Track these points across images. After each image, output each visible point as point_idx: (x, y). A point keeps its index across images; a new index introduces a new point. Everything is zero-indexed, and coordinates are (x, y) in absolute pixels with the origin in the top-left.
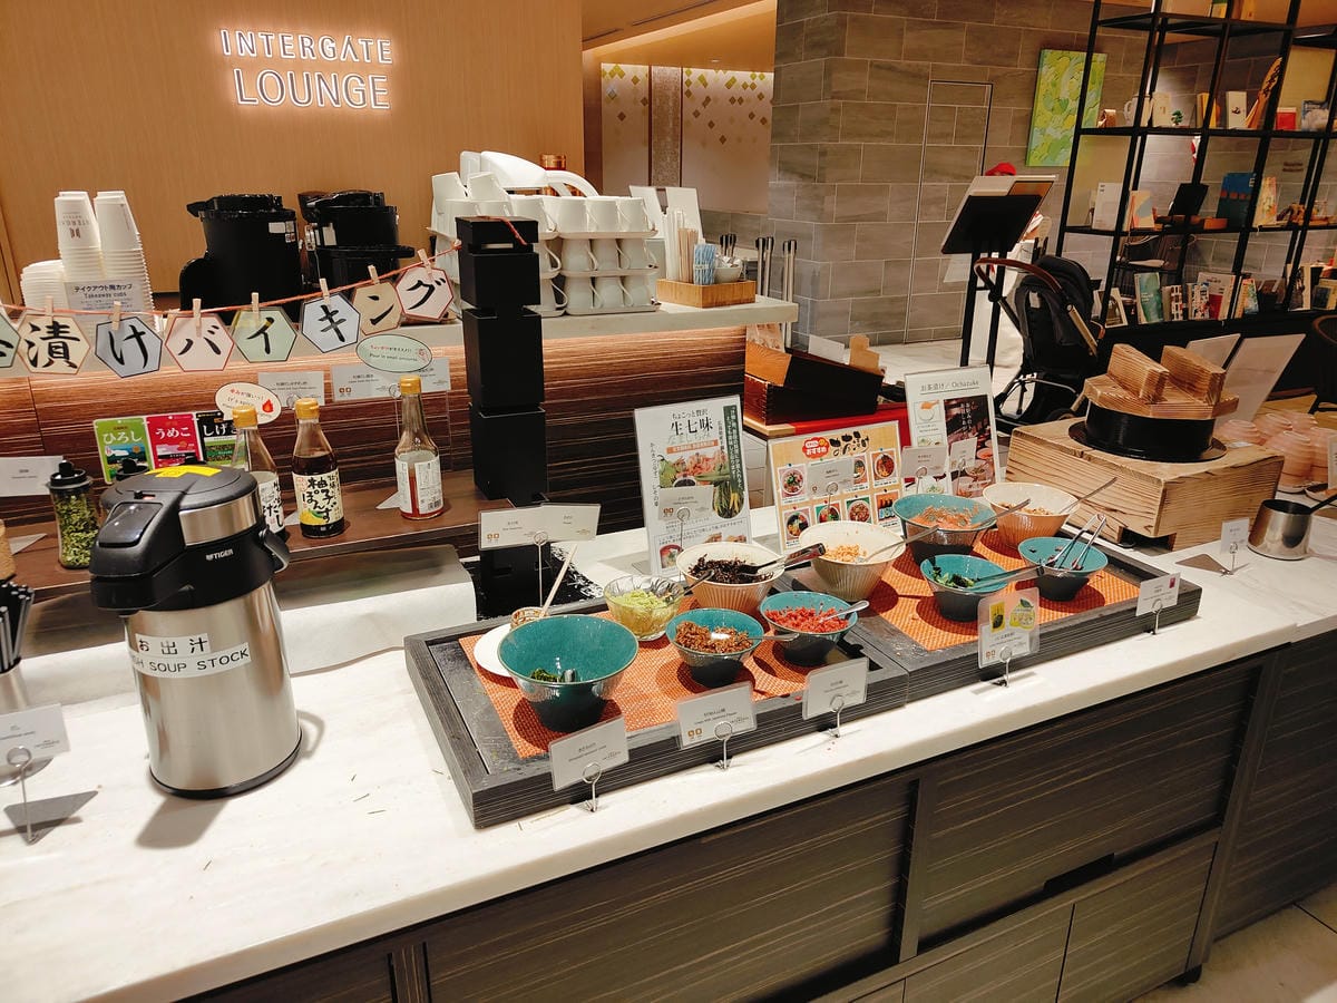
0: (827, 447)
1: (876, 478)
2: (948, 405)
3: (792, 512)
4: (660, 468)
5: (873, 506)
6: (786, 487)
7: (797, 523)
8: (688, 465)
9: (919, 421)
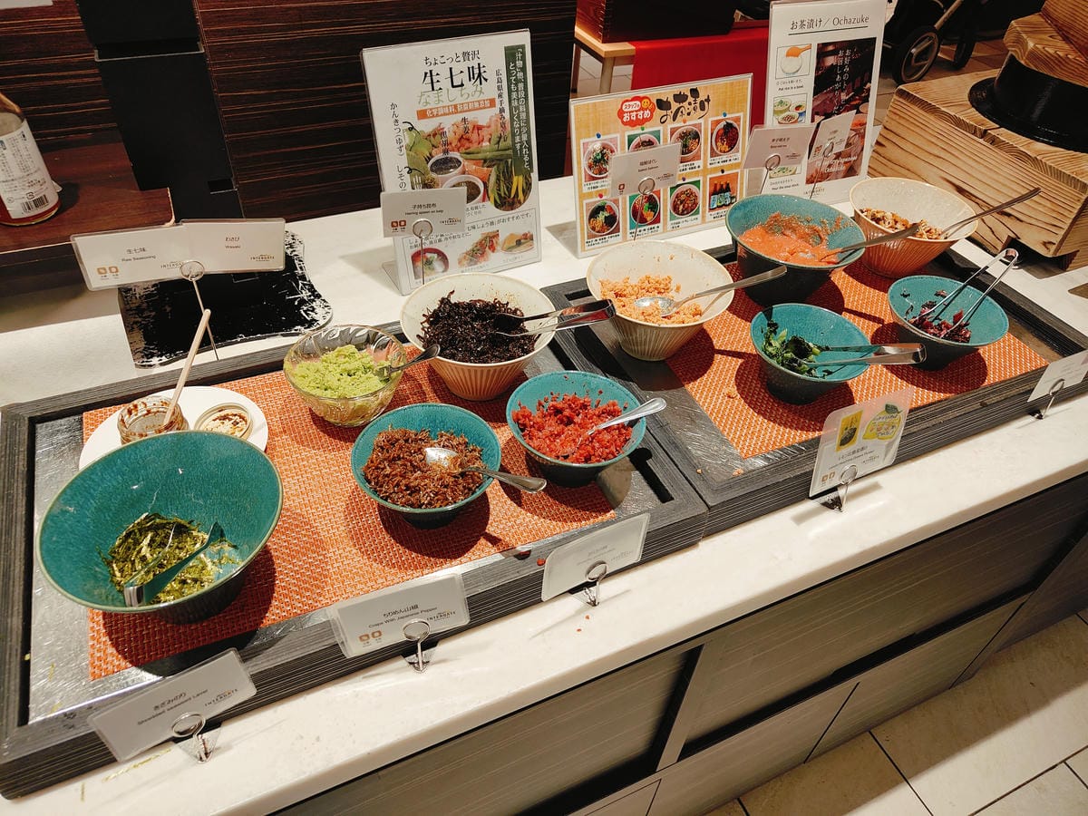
0: (652, 111)
1: (713, 154)
2: (823, 51)
3: (596, 201)
4: (407, 140)
5: (704, 191)
6: (590, 167)
7: (602, 216)
8: (450, 135)
9: (780, 74)
